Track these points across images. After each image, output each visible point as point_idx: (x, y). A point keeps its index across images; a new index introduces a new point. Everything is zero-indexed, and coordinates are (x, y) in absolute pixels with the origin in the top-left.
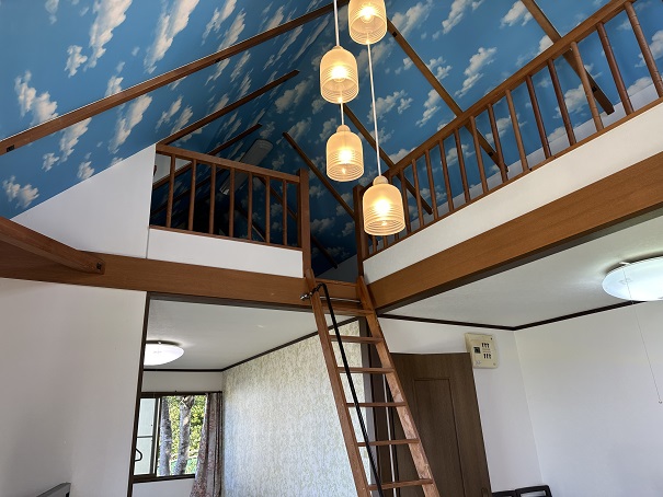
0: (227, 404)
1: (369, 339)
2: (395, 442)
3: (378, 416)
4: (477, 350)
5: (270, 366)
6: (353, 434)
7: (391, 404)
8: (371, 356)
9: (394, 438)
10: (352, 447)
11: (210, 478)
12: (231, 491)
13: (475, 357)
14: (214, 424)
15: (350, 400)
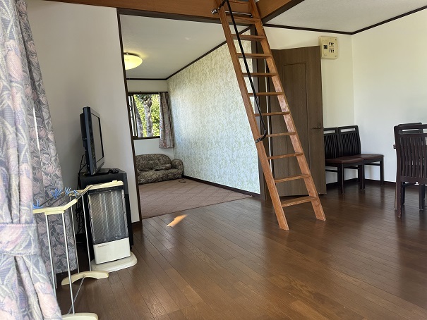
0: (172, 99)
1: (256, 37)
2: (269, 93)
3: (260, 80)
4: (326, 47)
5: (195, 71)
6: (246, 89)
7: (268, 74)
8: (257, 47)
9: (269, 91)
10: (246, 96)
11: (168, 138)
12: (179, 143)
13: (324, 51)
14: (166, 110)
15: (244, 71)
